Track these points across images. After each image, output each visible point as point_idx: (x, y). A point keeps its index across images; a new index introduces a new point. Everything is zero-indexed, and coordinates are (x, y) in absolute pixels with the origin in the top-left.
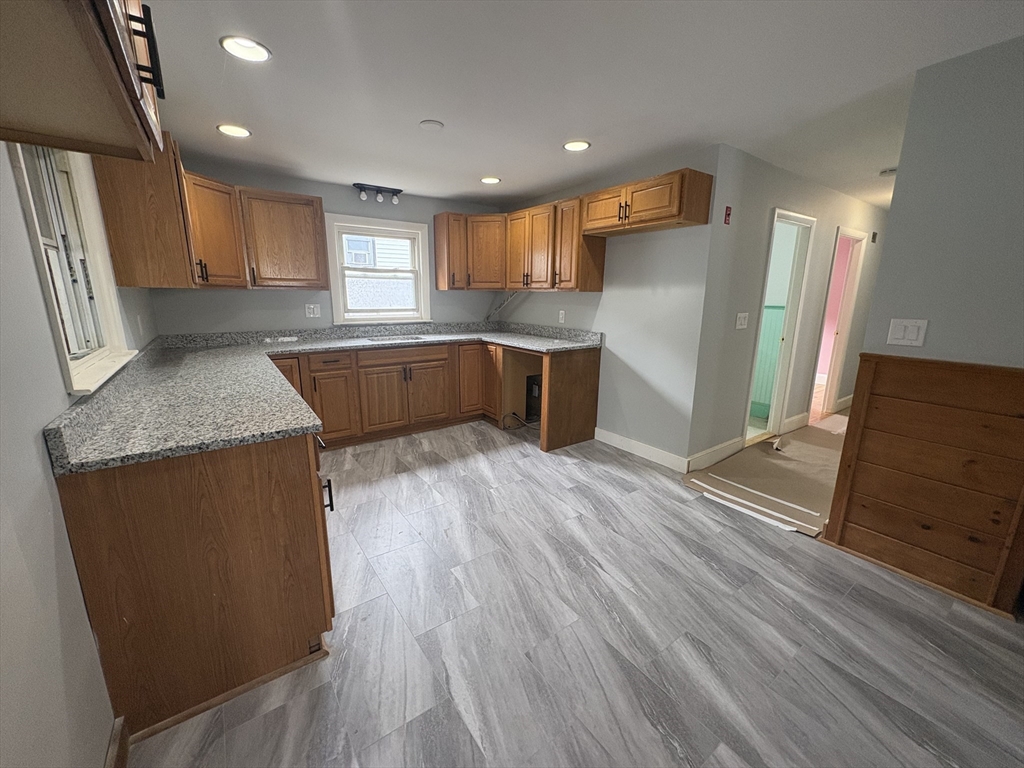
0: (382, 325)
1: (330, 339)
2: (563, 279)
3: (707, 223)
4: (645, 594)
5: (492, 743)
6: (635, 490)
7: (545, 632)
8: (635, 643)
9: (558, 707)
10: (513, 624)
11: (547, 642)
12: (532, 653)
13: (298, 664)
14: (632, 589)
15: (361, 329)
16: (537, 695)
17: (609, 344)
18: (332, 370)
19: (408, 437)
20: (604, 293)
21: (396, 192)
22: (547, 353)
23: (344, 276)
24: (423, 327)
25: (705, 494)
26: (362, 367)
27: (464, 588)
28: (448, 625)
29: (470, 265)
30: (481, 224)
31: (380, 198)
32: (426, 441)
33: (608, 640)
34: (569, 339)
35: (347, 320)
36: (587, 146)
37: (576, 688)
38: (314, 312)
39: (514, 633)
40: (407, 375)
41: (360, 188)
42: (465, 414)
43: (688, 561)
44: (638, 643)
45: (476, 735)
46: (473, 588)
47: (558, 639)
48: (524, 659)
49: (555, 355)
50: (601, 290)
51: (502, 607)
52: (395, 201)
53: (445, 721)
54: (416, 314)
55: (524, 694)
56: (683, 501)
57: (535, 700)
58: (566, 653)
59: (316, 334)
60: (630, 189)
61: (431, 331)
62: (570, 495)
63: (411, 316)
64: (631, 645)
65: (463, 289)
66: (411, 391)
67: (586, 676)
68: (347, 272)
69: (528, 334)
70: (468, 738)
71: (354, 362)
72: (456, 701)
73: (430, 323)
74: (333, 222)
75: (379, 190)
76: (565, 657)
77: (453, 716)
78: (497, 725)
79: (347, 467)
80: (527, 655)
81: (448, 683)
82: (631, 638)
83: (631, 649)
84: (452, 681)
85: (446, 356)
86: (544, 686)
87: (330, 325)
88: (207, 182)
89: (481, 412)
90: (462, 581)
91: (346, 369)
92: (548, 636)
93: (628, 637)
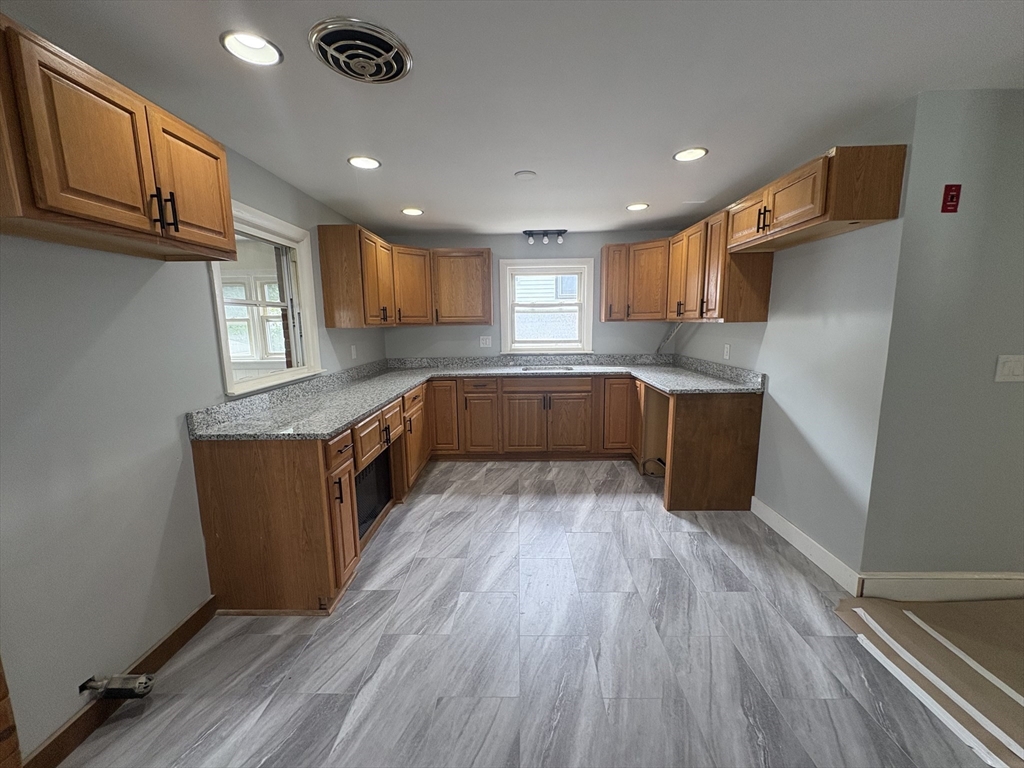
0: (543, 355)
1: (496, 365)
2: (710, 307)
3: (895, 217)
4: (617, 714)
5: (344, 750)
6: (741, 589)
7: (474, 689)
8: (545, 758)
9: (414, 761)
10: (458, 666)
11: (466, 700)
12: (444, 700)
13: (309, 612)
14: (606, 701)
15: (524, 358)
16: (410, 738)
17: (773, 390)
18: (480, 393)
19: (544, 463)
20: (769, 323)
21: (561, 233)
22: (672, 393)
23: (513, 310)
24: (583, 358)
25: (862, 638)
26: (505, 392)
27: (454, 614)
28: (412, 637)
29: (631, 296)
30: (642, 252)
31: (546, 240)
32: (555, 471)
33: (522, 736)
34: (731, 380)
35: (514, 350)
36: (703, 152)
37: (445, 758)
38: (486, 343)
39: (449, 674)
40: (547, 403)
41: (529, 234)
42: (609, 451)
43: (723, 711)
44: (548, 760)
45: (342, 735)
46: (460, 617)
47: (478, 702)
48: (434, 700)
49: (682, 397)
50: (765, 320)
51: (465, 646)
52: (560, 240)
53: (336, 710)
54: (579, 345)
55: (403, 730)
56: (806, 631)
57: (404, 742)
58: (471, 720)
59: (487, 361)
60: (772, 189)
61: (591, 362)
62: (647, 567)
63: (576, 348)
64: (538, 758)
65: (622, 320)
66: (550, 419)
67: (465, 754)
68: (517, 308)
69: (696, 371)
70: (334, 733)
71: (500, 387)
72: (357, 700)
73: (591, 354)
74: (506, 267)
75: (545, 233)
76: (466, 724)
77: (344, 710)
78: (360, 740)
79: (475, 478)
80: (439, 700)
81: (365, 683)
82: (549, 749)
83: (535, 760)
84: (370, 684)
85: (589, 388)
86: (423, 736)
87: (497, 354)
88: (409, 250)
89: (628, 451)
90: (459, 606)
91: (492, 392)
92: (473, 696)
93: (546, 746)
